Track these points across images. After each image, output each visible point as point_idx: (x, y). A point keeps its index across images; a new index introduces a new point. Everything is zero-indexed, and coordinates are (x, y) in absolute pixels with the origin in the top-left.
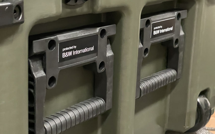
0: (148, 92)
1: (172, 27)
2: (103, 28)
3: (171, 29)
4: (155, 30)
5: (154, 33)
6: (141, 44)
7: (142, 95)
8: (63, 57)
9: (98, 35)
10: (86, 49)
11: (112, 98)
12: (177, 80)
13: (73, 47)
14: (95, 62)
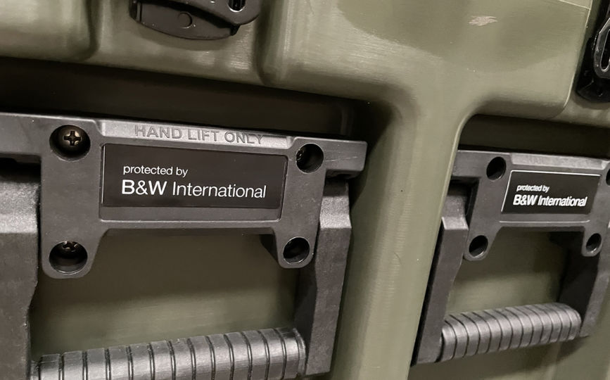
0: (471, 354)
1: (586, 198)
2: (312, 141)
3: (582, 202)
4: (522, 193)
5: (516, 199)
6: (463, 220)
7: (447, 357)
8: (124, 192)
9: (287, 158)
10: (230, 188)
11: (332, 345)
12: (578, 339)
13: (172, 170)
14: (271, 233)
